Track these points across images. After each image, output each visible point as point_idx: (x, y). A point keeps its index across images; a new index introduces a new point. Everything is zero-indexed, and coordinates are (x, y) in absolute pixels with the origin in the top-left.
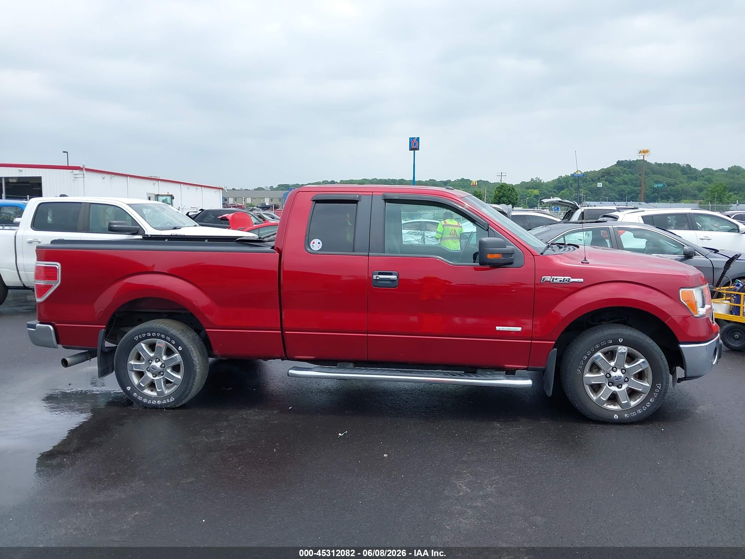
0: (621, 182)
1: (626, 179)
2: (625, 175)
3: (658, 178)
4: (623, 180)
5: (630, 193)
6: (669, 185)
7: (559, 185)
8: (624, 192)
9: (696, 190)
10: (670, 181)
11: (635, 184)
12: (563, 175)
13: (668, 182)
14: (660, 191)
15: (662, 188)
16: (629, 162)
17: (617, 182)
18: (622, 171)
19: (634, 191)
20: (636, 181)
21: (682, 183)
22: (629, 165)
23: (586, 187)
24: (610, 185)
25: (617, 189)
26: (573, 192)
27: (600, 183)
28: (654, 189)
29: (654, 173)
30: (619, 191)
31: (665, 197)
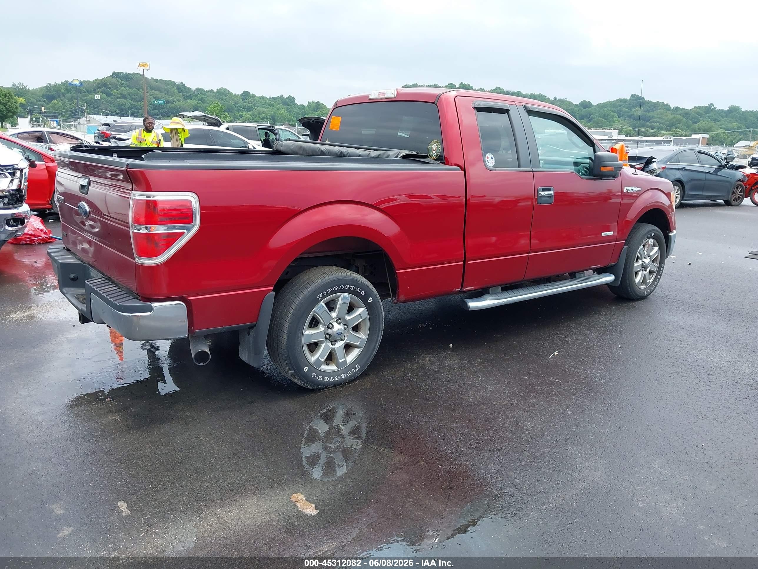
0: (120, 96)
1: (125, 93)
2: (123, 88)
3: (157, 94)
4: (122, 94)
5: (130, 108)
6: (168, 102)
7: (48, 93)
8: (124, 106)
9: (192, 108)
10: (168, 98)
11: (135, 99)
12: (52, 83)
13: (166, 98)
14: (160, 108)
15: (161, 104)
16: (125, 74)
17: (115, 95)
18: (119, 84)
19: (135, 107)
20: (135, 95)
21: (179, 100)
22: (126, 78)
23: (81, 98)
24: (108, 98)
25: (116, 103)
26: (67, 103)
27: (98, 95)
28: (154, 106)
29: (152, 88)
30: (119, 106)
31: (165, 114)
